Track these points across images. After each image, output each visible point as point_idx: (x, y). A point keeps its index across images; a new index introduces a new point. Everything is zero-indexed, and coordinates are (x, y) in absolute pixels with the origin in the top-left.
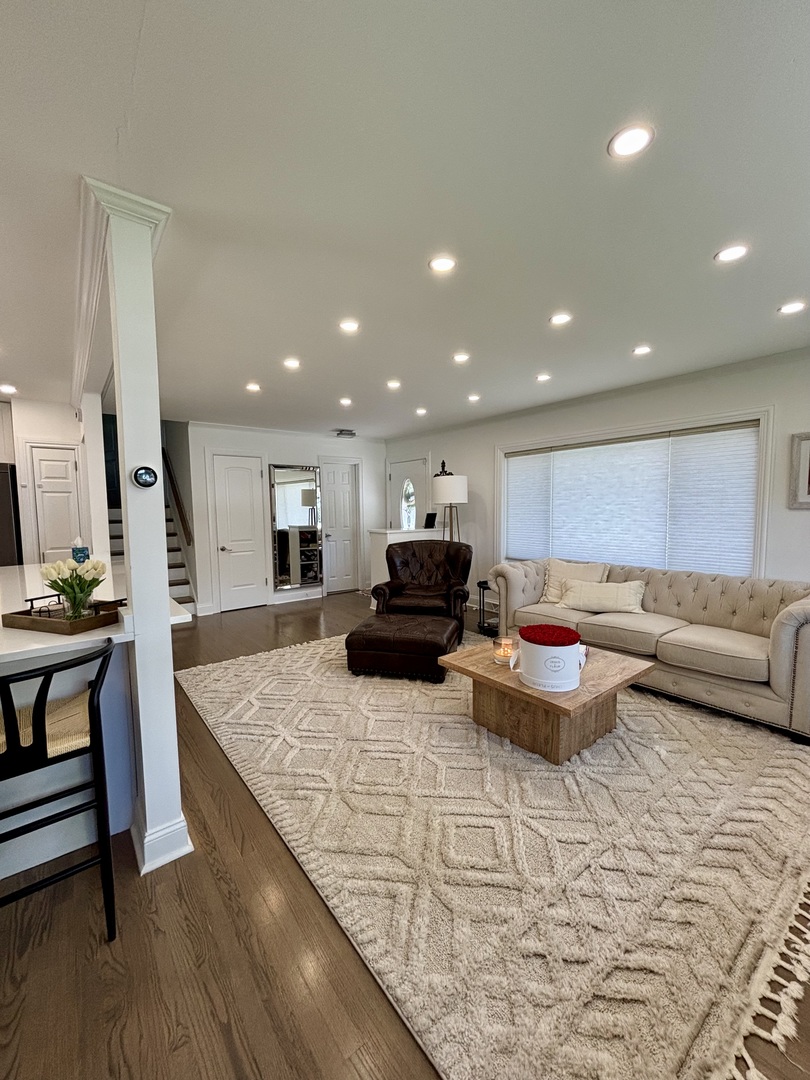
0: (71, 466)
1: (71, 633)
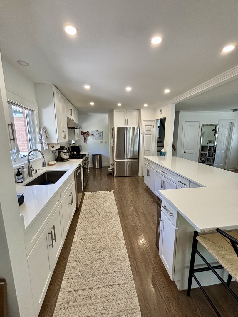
0: (152, 126)
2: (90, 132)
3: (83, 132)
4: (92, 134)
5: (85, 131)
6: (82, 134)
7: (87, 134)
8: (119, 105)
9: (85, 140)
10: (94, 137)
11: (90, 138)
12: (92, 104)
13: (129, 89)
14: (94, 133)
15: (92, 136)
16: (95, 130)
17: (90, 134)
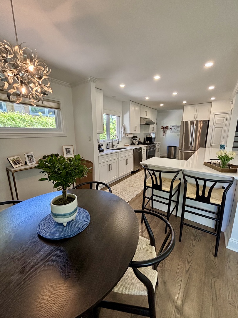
0: (225, 119)
1: (221, 172)
2: (170, 127)
3: (164, 126)
4: (171, 128)
5: (165, 126)
6: (162, 129)
7: (166, 128)
8: (184, 102)
9: (164, 133)
10: (172, 131)
11: (168, 132)
12: (162, 105)
13: (175, 94)
14: (173, 127)
15: (171, 130)
16: (174, 124)
17: (169, 128)
